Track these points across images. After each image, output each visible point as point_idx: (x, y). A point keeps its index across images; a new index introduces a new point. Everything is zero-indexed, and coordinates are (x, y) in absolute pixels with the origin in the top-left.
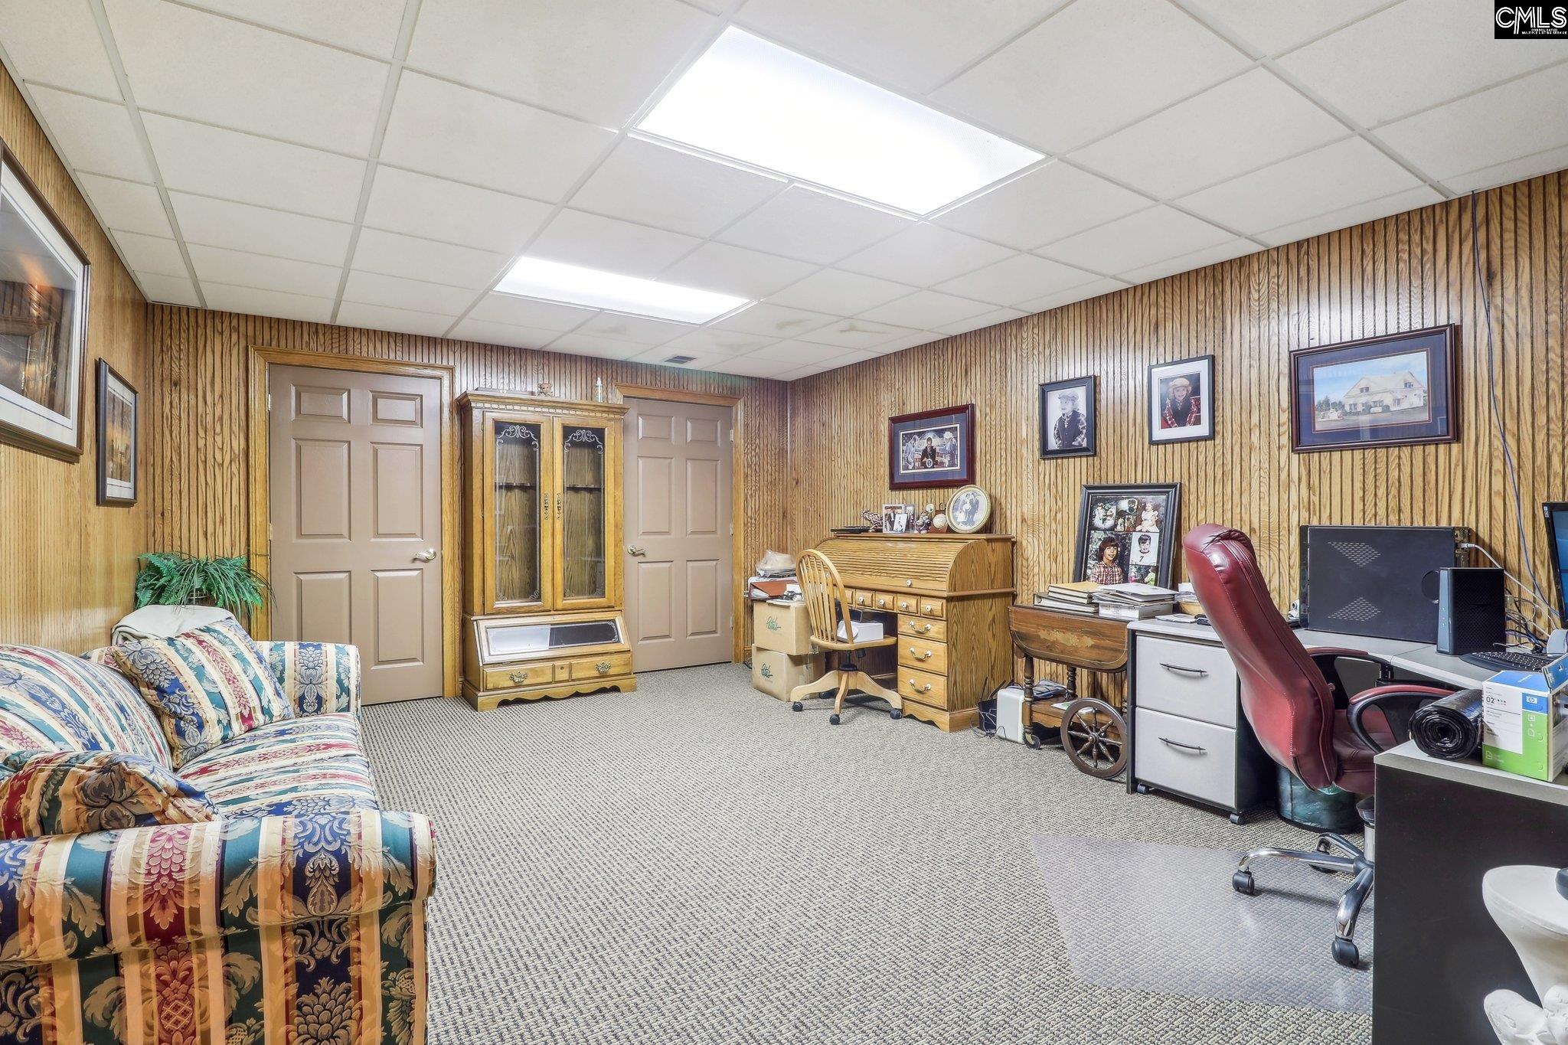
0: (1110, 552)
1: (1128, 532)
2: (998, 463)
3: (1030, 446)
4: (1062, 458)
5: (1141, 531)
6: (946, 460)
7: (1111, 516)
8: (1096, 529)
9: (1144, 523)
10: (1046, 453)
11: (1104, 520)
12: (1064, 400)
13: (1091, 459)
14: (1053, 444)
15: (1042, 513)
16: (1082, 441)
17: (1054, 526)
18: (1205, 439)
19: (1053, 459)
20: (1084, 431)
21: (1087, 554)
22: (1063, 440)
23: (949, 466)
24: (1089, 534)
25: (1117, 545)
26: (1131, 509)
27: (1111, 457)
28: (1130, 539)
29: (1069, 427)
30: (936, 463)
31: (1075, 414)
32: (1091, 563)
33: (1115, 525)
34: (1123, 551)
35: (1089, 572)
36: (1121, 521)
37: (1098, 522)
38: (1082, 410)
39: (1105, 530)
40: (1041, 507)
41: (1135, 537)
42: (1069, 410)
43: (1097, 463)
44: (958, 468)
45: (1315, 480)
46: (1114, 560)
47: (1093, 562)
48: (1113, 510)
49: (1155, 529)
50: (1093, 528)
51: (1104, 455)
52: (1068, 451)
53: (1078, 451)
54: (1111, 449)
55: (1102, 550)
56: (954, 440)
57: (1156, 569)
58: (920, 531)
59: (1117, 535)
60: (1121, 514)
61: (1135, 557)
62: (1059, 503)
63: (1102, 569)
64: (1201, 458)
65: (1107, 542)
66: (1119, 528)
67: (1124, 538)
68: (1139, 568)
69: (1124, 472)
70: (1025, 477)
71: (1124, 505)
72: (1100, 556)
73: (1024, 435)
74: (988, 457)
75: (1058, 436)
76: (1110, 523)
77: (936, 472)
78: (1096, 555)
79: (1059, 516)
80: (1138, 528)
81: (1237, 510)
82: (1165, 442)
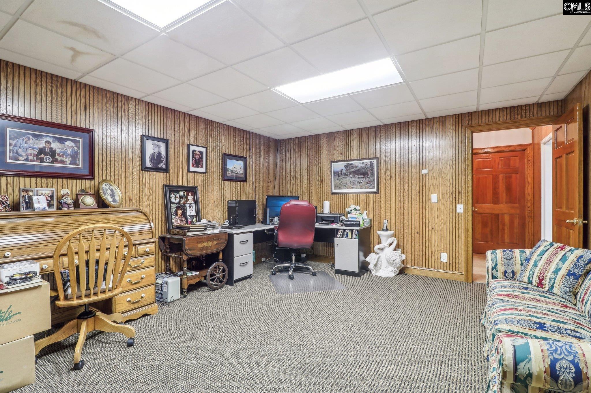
0: (180, 212)
1: (185, 203)
2: (112, 168)
3: (134, 163)
4: (152, 171)
5: (189, 203)
6: (68, 160)
7: (178, 198)
8: (173, 203)
9: (189, 200)
10: (144, 168)
11: (175, 199)
12: (155, 146)
13: (165, 174)
14: (148, 164)
15: (141, 196)
16: (162, 165)
17: (148, 202)
18: (203, 173)
19: (147, 171)
20: (164, 162)
21: (171, 213)
22: (154, 164)
23: (70, 164)
24: (171, 205)
25: (181, 209)
26: (184, 195)
27: (173, 175)
28: (186, 206)
29: (156, 158)
30: (55, 160)
31: (159, 154)
32: (173, 217)
33: (180, 201)
34: (184, 211)
35: (173, 220)
36: (181, 199)
37: (173, 200)
38: (163, 152)
39: (176, 203)
40: (141, 193)
41: (187, 205)
42: (157, 150)
43: (168, 176)
44: (80, 166)
45: (226, 188)
46: (182, 215)
47: (174, 217)
48: (178, 195)
49: (193, 202)
50: (171, 202)
51: (171, 173)
52: (155, 169)
53: (160, 170)
54: (173, 171)
55: (176, 211)
56: (76, 148)
57: (196, 216)
58: (69, 208)
59: (181, 205)
60: (181, 197)
61: (189, 213)
62: (151, 192)
63: (178, 219)
64: (202, 179)
65: (178, 208)
66: (181, 202)
67: (184, 206)
68: (191, 217)
69: (179, 181)
70: (131, 178)
71: (181, 193)
72: (176, 214)
73: (131, 156)
74: (104, 163)
75: (151, 161)
76: (177, 200)
77: (56, 167)
78: (175, 213)
79: (151, 198)
80: (188, 202)
81: (211, 196)
82: (192, 172)
